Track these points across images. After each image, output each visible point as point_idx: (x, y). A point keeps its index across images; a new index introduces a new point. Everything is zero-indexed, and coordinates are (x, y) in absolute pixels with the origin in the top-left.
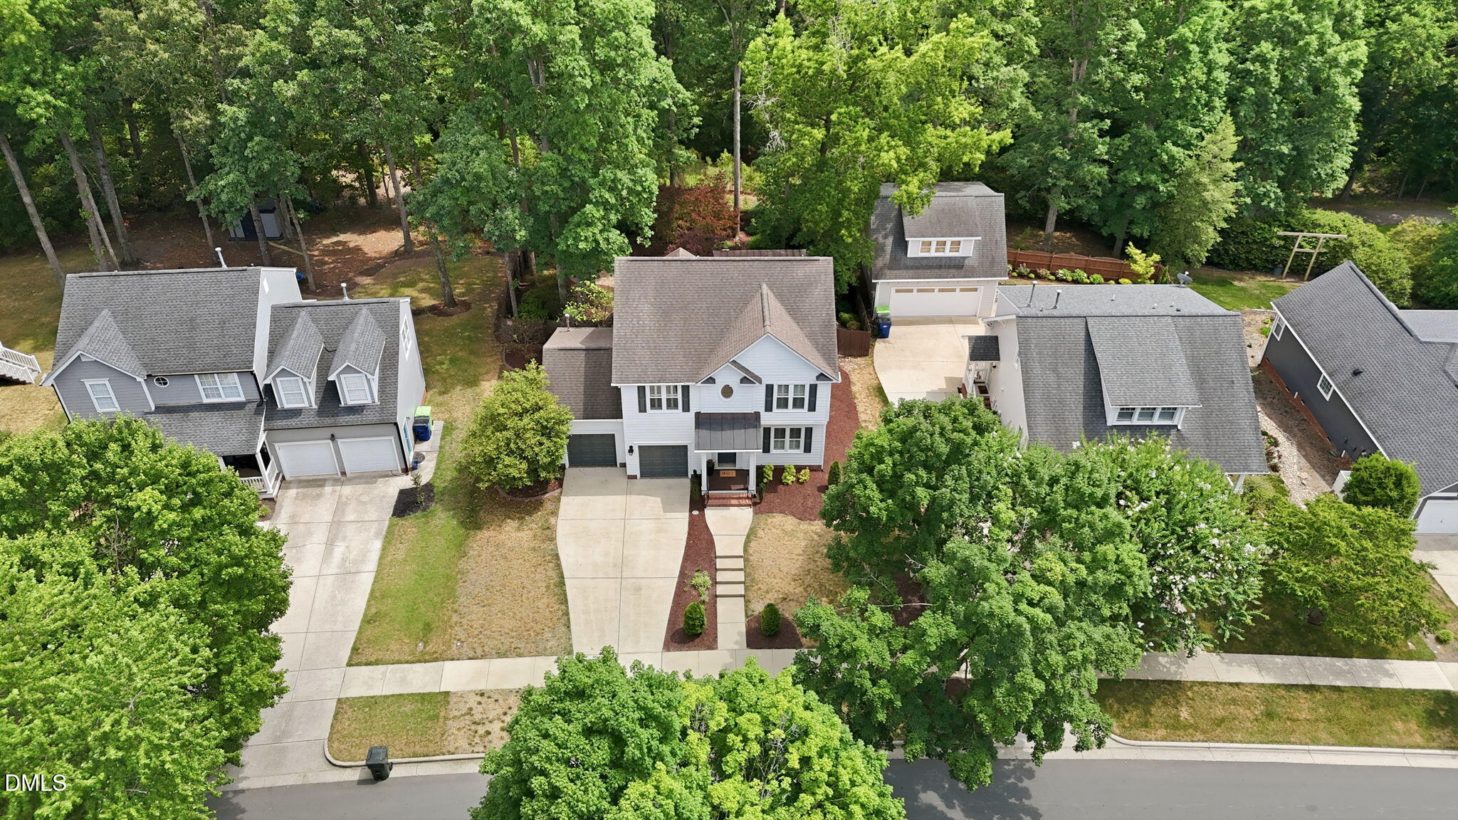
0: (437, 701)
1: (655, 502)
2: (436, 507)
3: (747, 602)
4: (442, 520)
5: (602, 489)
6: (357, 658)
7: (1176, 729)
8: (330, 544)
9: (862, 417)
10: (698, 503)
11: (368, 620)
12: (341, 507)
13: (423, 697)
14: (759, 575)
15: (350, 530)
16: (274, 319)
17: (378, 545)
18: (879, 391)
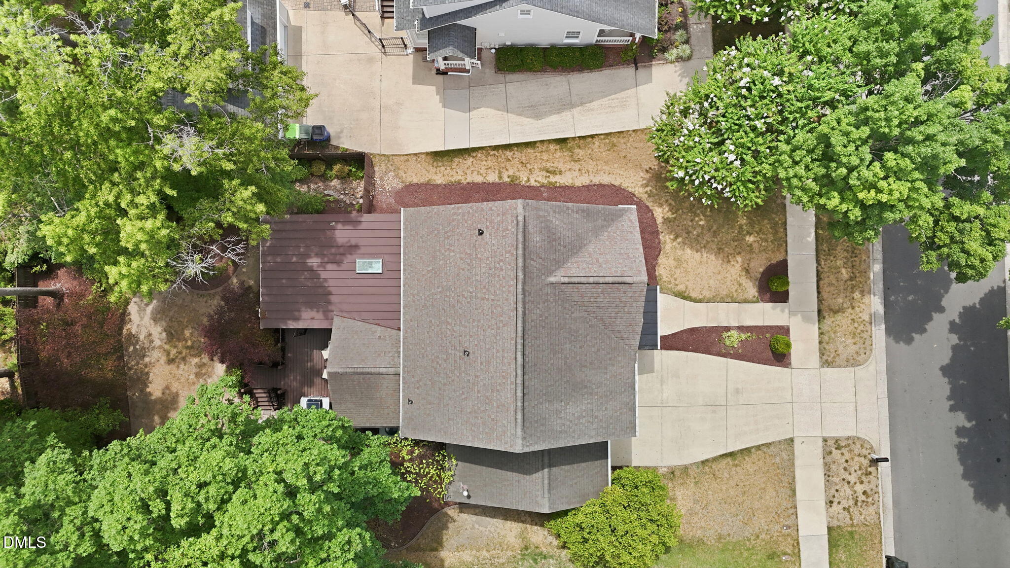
0: (835, 537)
1: (642, 381)
3: (746, 301)
13: (832, 546)
14: (723, 290)
18: (439, 156)
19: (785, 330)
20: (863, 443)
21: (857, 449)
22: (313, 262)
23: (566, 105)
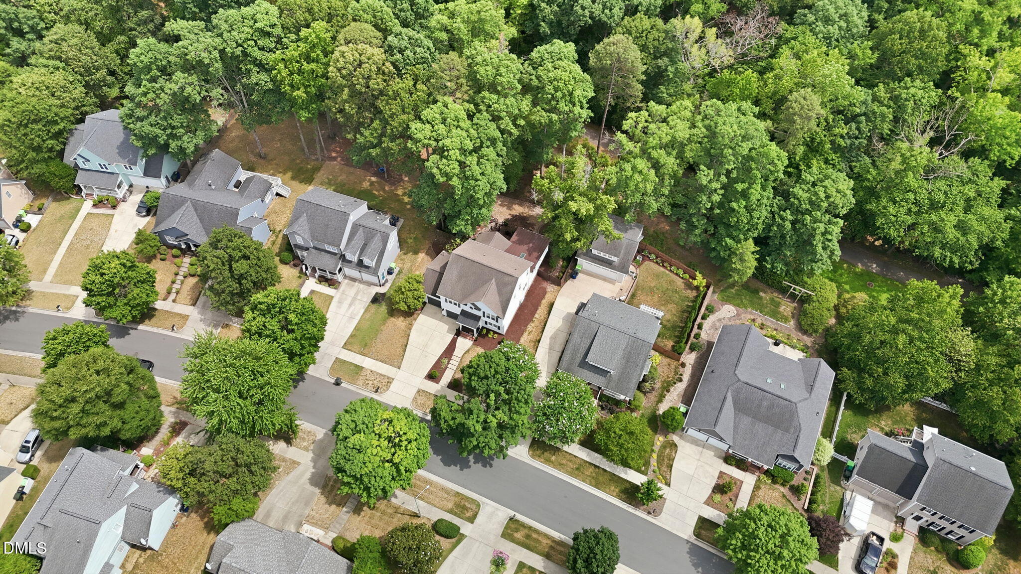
0: (359, 368)
1: (446, 327)
2: (384, 304)
3: (455, 373)
4: (383, 308)
5: (432, 316)
6: (345, 346)
7: (548, 461)
8: (350, 305)
9: (537, 316)
10: (458, 333)
11: (352, 336)
12: (357, 294)
13: (357, 366)
15: (357, 302)
16: (352, 228)
17: (363, 311)
18: (551, 305)
19: (437, 382)
20: (385, 391)
21: (385, 388)
22: (531, 245)
23: (551, 348)
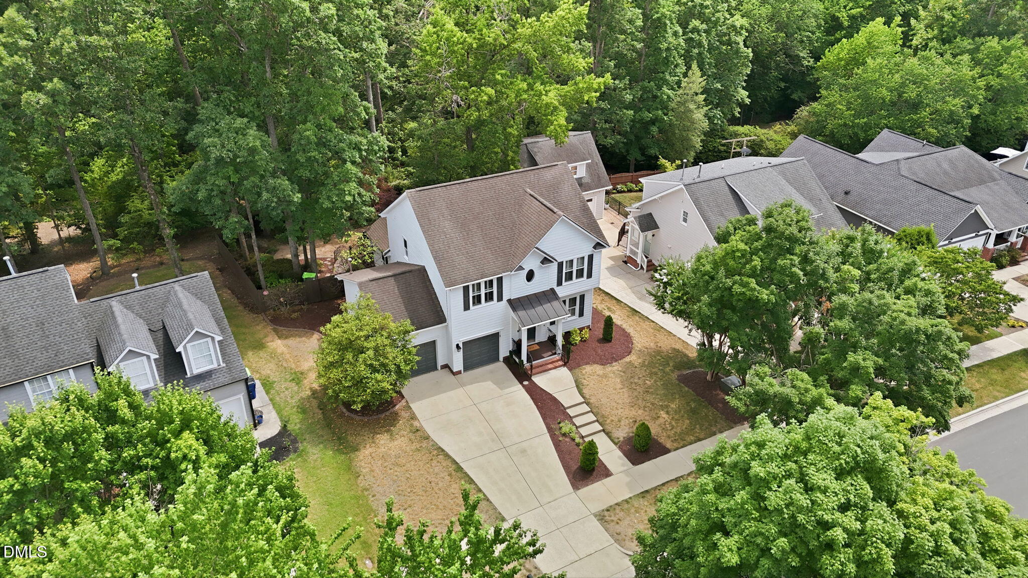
1: (489, 385)
2: (304, 446)
3: (608, 434)
4: (317, 454)
5: (438, 390)
10: (523, 375)
14: (606, 411)
19: (607, 473)
